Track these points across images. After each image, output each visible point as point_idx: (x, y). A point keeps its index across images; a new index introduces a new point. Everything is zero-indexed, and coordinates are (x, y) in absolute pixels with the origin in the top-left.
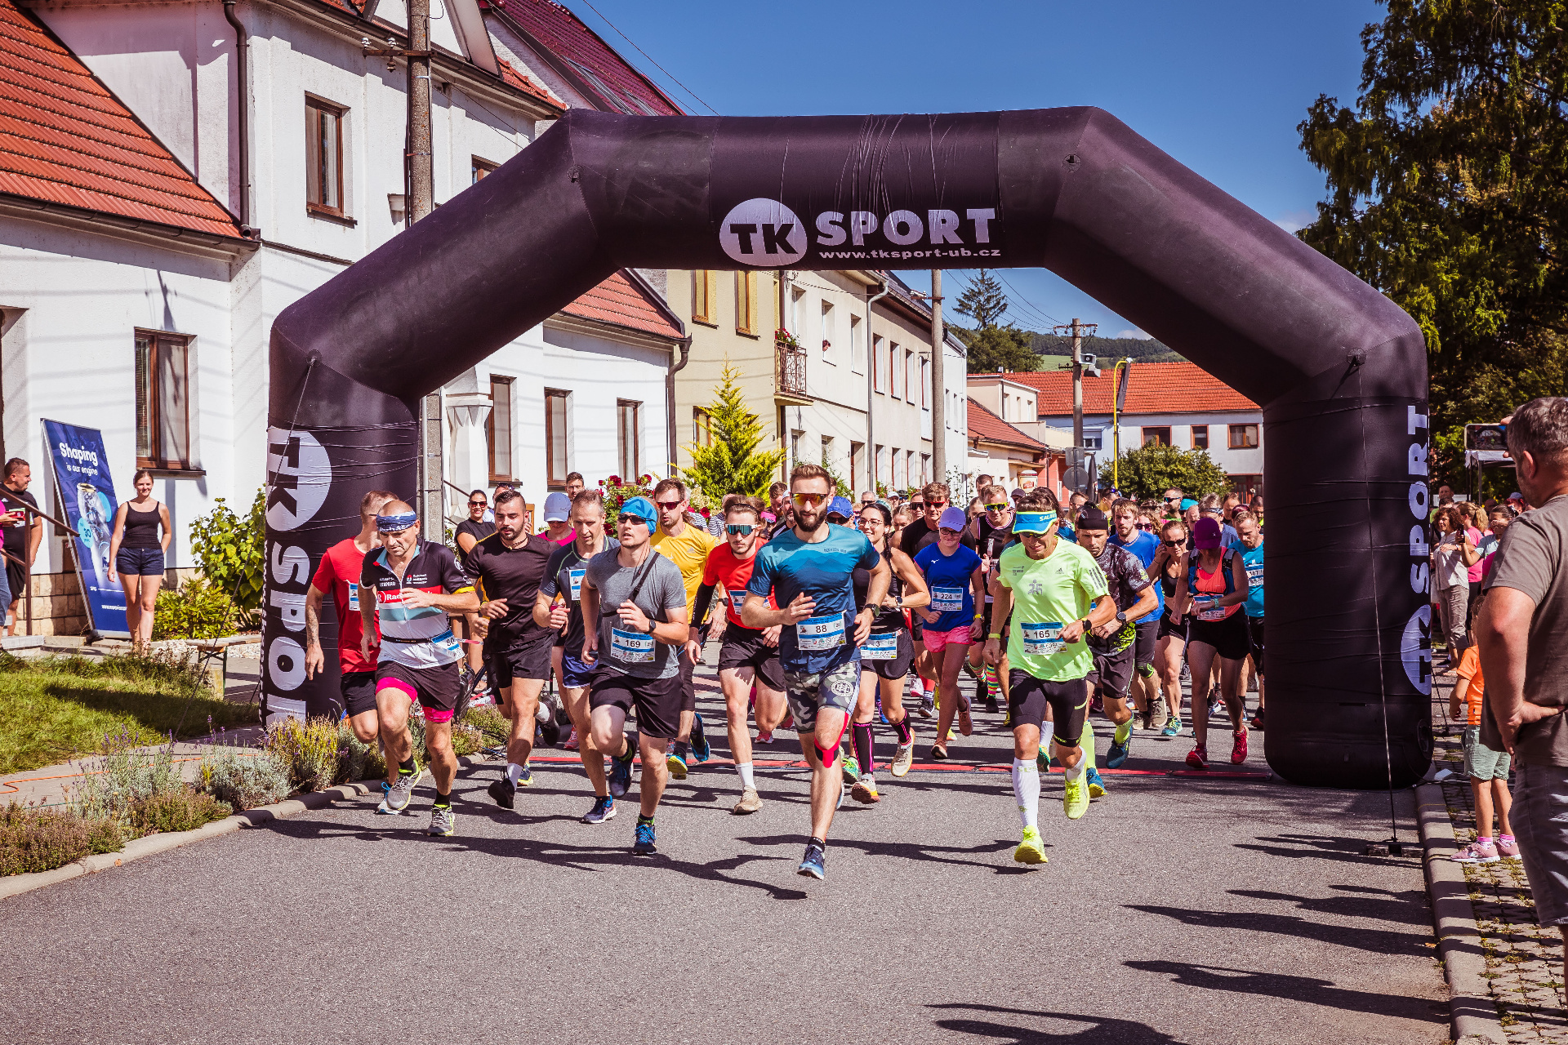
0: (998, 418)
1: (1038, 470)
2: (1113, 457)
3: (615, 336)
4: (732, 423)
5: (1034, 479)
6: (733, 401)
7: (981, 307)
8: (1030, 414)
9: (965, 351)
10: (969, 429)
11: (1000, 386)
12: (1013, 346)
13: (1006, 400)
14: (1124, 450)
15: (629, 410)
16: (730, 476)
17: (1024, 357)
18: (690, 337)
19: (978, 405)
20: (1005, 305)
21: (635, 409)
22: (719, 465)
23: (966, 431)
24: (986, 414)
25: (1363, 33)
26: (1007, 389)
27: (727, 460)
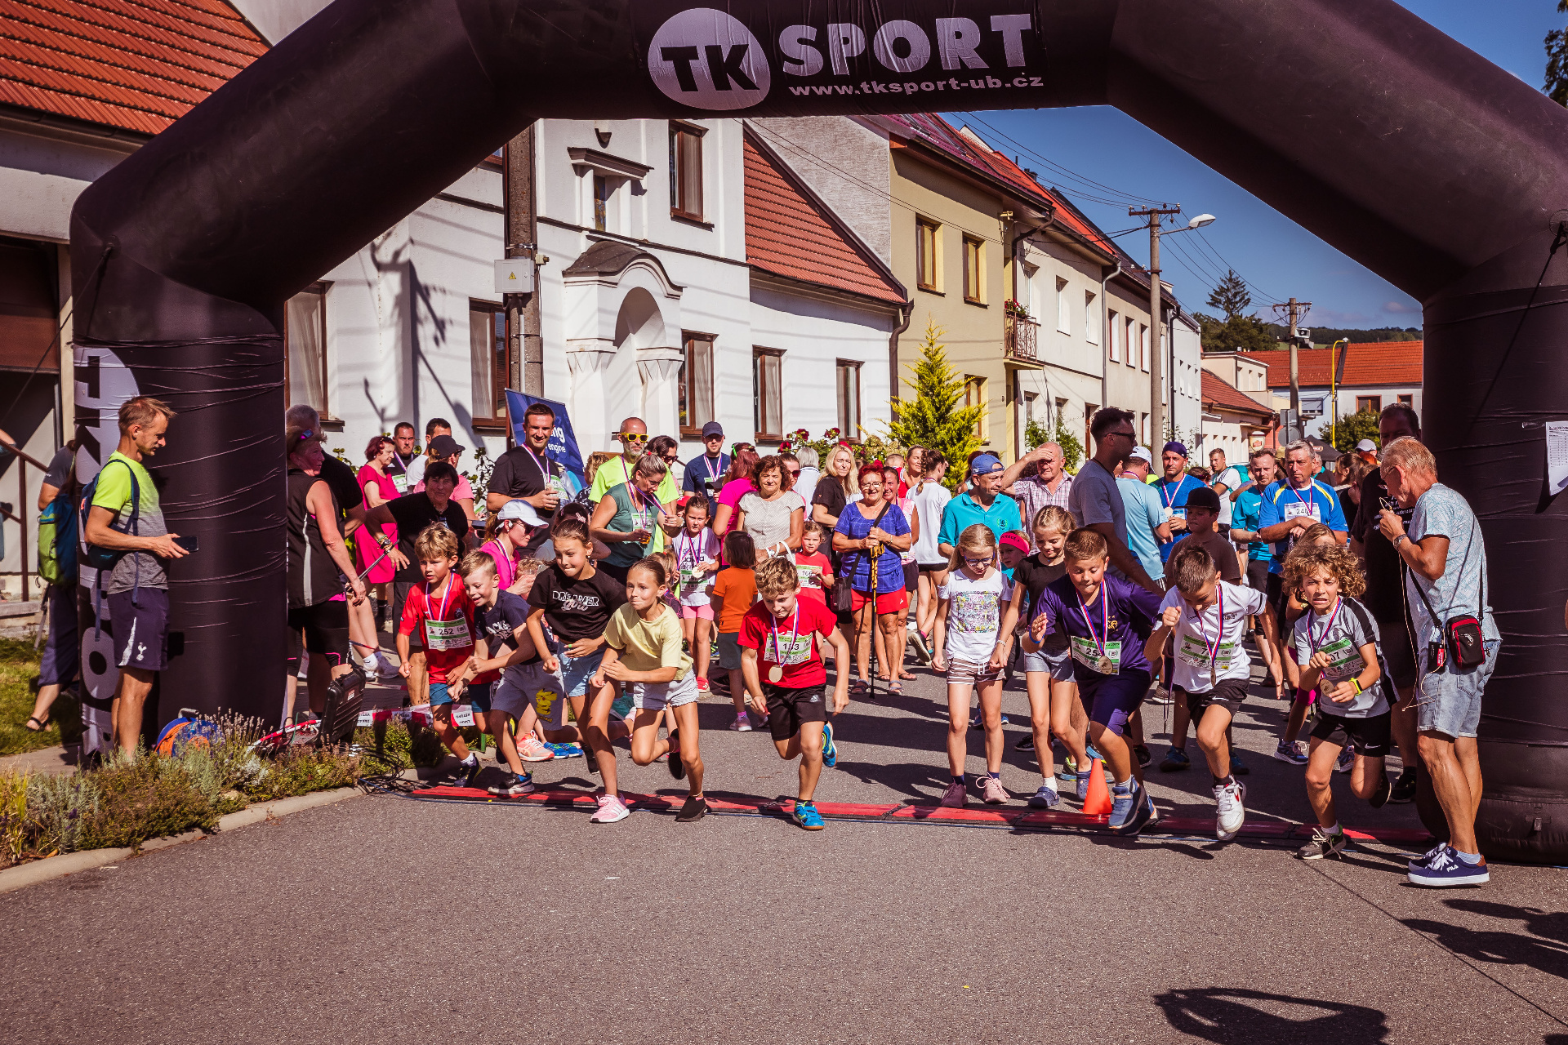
0: (1231, 387)
1: (1266, 432)
2: (1332, 422)
3: (833, 300)
4: (935, 379)
5: (1261, 439)
6: (938, 357)
7: (1229, 301)
8: (1262, 384)
9: (1199, 329)
10: (1202, 395)
11: (1233, 360)
12: (1255, 332)
13: (1239, 373)
14: (1341, 414)
15: (852, 370)
16: (933, 430)
17: (1264, 341)
18: (912, 302)
19: (1211, 373)
20: (1249, 300)
21: (857, 369)
22: (923, 421)
23: (1199, 396)
24: (1220, 384)
25: (1547, 39)
26: (1240, 364)
27: (929, 415)
